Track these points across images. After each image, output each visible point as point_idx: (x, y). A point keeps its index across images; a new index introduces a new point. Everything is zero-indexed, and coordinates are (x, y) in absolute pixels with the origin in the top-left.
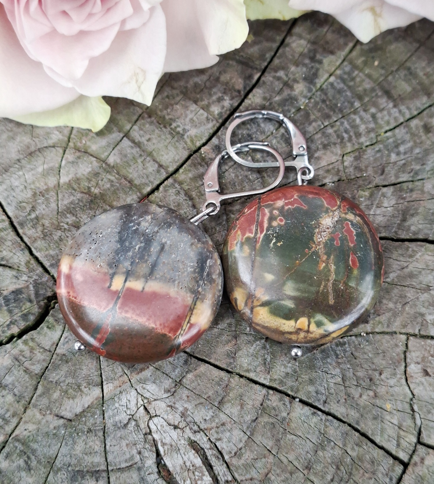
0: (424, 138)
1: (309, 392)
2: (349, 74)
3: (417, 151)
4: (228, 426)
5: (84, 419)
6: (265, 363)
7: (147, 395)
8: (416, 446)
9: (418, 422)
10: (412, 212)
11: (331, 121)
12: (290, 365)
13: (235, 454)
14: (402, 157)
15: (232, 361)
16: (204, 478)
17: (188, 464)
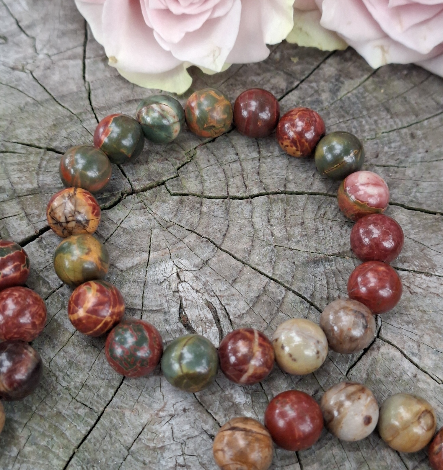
0: (410, 141)
1: (301, 287)
2: (362, 94)
3: (404, 148)
4: (236, 297)
5: (131, 273)
6: (271, 262)
7: (181, 266)
8: (375, 339)
9: (380, 323)
10: (394, 185)
11: (345, 119)
12: (289, 266)
13: (239, 316)
14: (392, 150)
15: (247, 255)
16: (212, 328)
17: (202, 316)
